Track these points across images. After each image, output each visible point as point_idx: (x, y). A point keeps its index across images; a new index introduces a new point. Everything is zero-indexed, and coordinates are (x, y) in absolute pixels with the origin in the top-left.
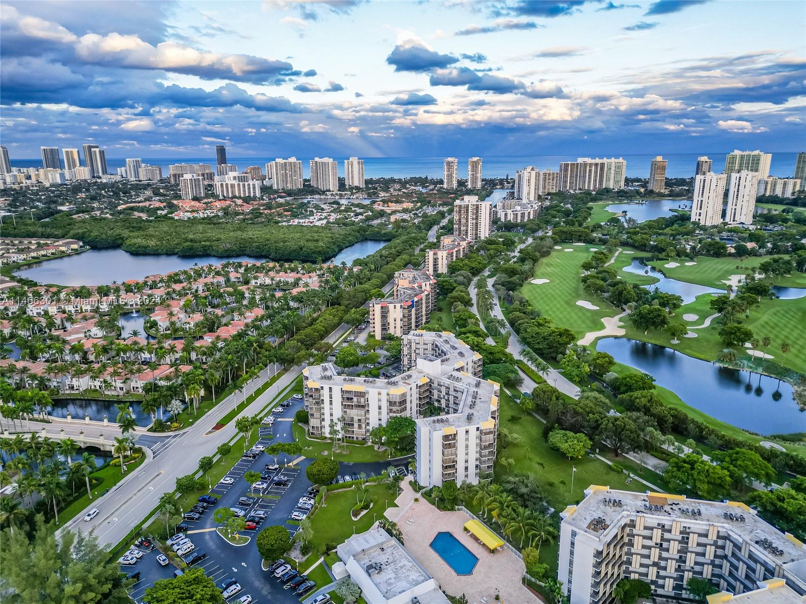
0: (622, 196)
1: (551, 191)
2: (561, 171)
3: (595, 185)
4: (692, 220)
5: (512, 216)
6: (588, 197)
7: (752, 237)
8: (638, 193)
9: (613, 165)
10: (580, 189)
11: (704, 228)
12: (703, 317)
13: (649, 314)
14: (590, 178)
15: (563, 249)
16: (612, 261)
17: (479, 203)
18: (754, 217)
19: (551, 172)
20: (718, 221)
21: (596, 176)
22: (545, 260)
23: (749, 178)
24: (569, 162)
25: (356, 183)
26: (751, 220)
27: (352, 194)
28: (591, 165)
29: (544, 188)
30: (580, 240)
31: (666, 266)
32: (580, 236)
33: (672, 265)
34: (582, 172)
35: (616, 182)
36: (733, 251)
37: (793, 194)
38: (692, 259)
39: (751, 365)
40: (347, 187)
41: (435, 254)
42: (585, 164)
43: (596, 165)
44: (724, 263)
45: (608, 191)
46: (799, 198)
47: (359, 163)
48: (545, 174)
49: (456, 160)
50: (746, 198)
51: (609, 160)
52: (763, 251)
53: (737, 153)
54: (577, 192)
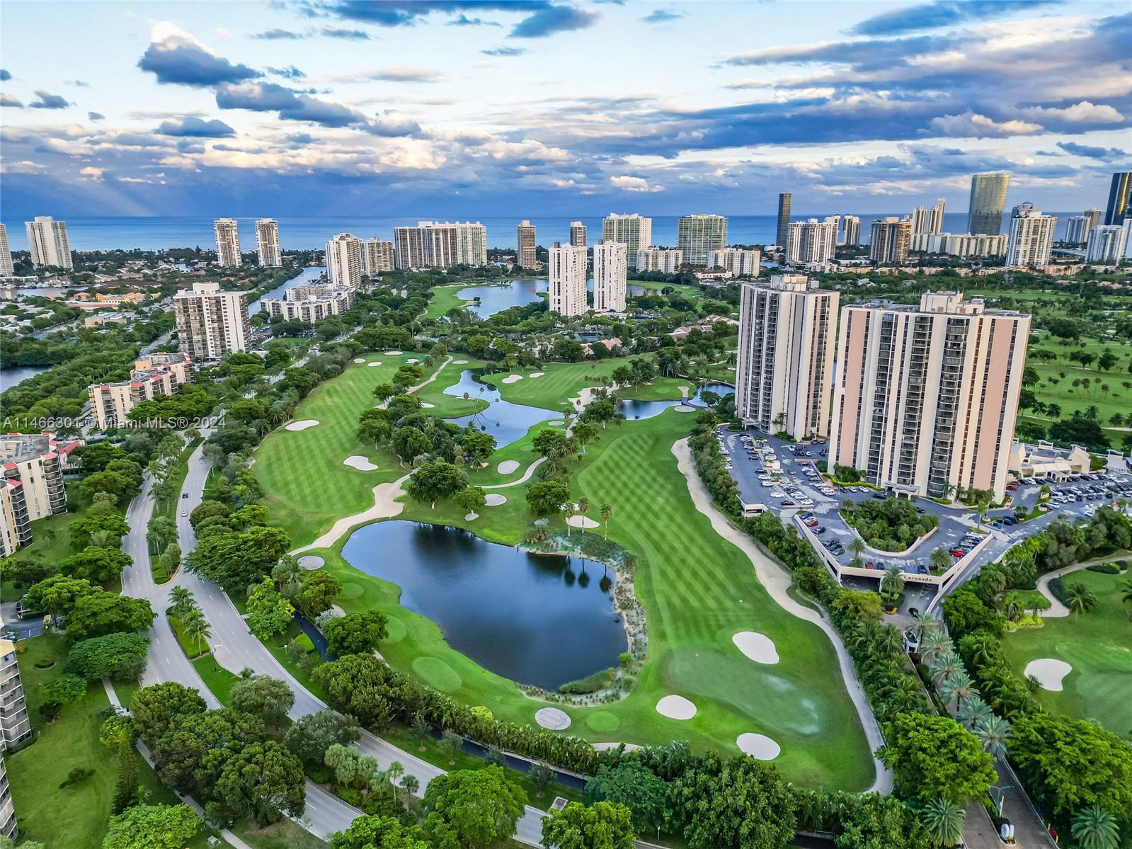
0: (484, 275)
1: (383, 270)
2: (396, 239)
3: (447, 261)
4: (551, 309)
5: (301, 311)
6: (437, 277)
7: (617, 331)
8: (505, 270)
9: (469, 232)
10: (427, 266)
11: (565, 320)
12: (525, 465)
13: (431, 477)
14: (438, 250)
15: (366, 363)
16: (433, 378)
17: (220, 295)
18: (628, 301)
19: (381, 242)
20: (583, 309)
21: (446, 248)
22: (327, 385)
23: (614, 251)
24: (407, 228)
25: (53, 261)
26: (623, 306)
27: (42, 279)
28: (437, 232)
29: (374, 265)
30: (396, 348)
31: (505, 381)
32: (395, 341)
33: (513, 378)
34: (426, 242)
35: (476, 256)
36: (591, 352)
37: (676, 268)
38: (539, 368)
39: (567, 544)
40: (35, 267)
41: (105, 392)
42: (430, 232)
43: (445, 231)
44: (579, 370)
45: (464, 268)
46: (680, 274)
47: (55, 226)
48: (371, 245)
49: (235, 223)
50: (614, 277)
51: (463, 225)
52: (625, 349)
53: (614, 216)
54: (422, 270)
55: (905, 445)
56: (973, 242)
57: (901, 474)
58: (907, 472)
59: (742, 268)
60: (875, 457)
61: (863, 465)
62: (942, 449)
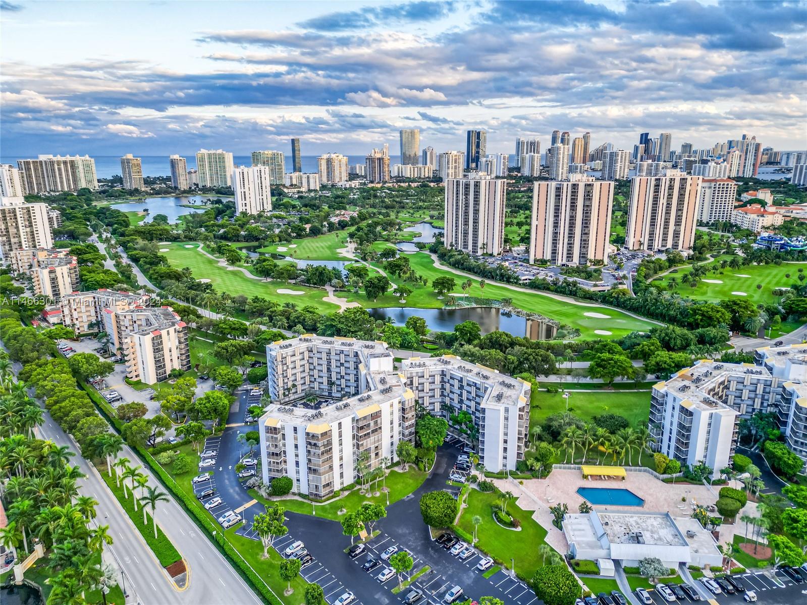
3: (69, 186)
4: (240, 210)
9: (81, 163)
14: (61, 178)
17: (30, 205)
21: (68, 175)
24: (30, 160)
31: (279, 250)
33: (282, 249)
34: (49, 172)
35: (89, 182)
41: (52, 272)
42: (52, 163)
51: (82, 158)
55: (568, 244)
56: (416, 169)
57: (567, 257)
58: (570, 256)
59: (309, 185)
60: (554, 252)
61: (548, 256)
62: (584, 243)
